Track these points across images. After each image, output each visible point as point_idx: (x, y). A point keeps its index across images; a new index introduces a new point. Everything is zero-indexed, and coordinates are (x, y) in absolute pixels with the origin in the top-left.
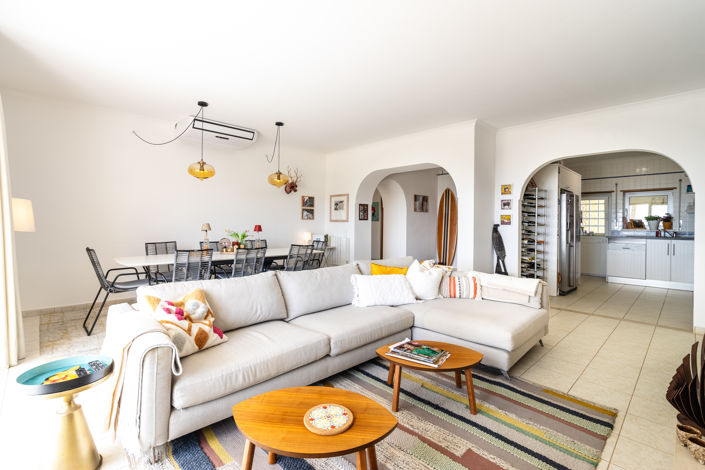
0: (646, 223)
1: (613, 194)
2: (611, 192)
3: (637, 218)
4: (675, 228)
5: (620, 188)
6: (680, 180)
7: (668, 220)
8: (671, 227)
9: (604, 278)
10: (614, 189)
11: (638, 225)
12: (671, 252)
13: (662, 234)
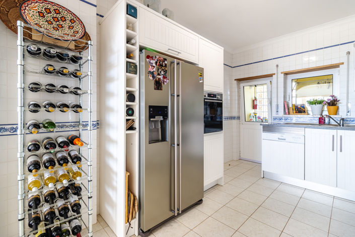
0: (308, 107)
1: (274, 76)
2: (271, 76)
3: (299, 102)
4: (342, 113)
5: (281, 69)
6: (349, 53)
7: (333, 103)
8: (336, 113)
9: (259, 164)
10: (275, 72)
11: (300, 110)
12: (337, 146)
13: (327, 120)
